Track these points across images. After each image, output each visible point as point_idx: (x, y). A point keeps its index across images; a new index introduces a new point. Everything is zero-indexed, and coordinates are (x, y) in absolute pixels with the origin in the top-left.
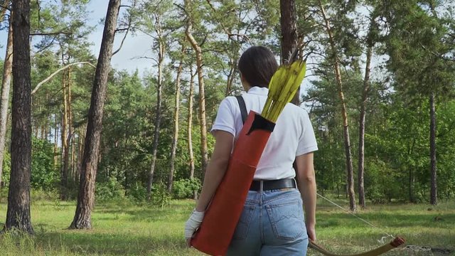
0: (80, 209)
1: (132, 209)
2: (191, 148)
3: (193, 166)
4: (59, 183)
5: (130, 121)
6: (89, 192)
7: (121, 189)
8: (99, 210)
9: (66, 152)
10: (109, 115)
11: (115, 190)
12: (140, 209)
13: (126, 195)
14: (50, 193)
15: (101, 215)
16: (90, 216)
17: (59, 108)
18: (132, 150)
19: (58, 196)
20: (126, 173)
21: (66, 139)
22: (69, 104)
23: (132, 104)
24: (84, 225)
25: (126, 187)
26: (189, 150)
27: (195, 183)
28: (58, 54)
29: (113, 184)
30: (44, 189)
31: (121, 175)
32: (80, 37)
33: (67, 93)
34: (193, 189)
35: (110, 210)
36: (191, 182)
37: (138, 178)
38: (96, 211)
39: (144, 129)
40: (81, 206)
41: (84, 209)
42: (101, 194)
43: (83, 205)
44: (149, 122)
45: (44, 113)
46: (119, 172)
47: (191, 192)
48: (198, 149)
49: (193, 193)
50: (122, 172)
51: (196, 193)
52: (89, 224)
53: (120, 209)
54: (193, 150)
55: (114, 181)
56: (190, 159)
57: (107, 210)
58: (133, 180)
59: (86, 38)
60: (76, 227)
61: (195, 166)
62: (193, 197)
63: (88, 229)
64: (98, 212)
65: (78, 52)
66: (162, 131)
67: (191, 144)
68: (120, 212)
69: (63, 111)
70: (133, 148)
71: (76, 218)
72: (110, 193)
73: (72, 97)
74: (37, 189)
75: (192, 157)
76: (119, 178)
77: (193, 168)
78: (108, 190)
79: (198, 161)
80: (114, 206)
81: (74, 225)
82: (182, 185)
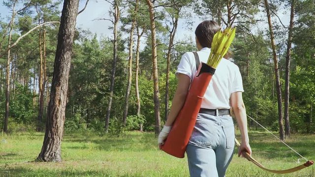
0: (49, 139)
1: (95, 139)
2: (138, 92)
3: (139, 105)
4: (36, 118)
5: (91, 70)
6: (58, 120)
7: (84, 122)
8: (68, 139)
9: (42, 94)
10: (75, 67)
11: (79, 123)
12: (101, 138)
13: (87, 127)
14: (29, 126)
15: (70, 144)
16: (59, 147)
17: (36, 61)
18: (92, 93)
19: (35, 128)
20: (87, 111)
21: (41, 85)
22: (44, 58)
23: (92, 59)
24: (52, 158)
25: (88, 122)
26: (136, 93)
27: (141, 119)
28: (36, 19)
29: (78, 119)
30: (25, 123)
31: (84, 113)
32: (52, 6)
33: (43, 50)
34: (139, 123)
35: (76, 139)
36: (138, 118)
37: (97, 114)
38: (65, 140)
39: (102, 76)
40: (49, 136)
41: (53, 139)
42: (68, 127)
43: (52, 134)
44: (106, 72)
45: (25, 65)
46: (82, 109)
47: (138, 125)
48: (143, 93)
49: (140, 126)
50: (85, 110)
51: (142, 125)
52: (58, 156)
53: (85, 138)
54: (140, 93)
55: (78, 117)
56: (137, 100)
57: (74, 139)
58: (93, 116)
59: (57, 8)
60: (44, 159)
61: (141, 106)
62: (139, 129)
63: (57, 161)
64: (67, 141)
65: (51, 17)
66: (116, 78)
67: (137, 88)
68: (85, 141)
69: (40, 63)
70: (93, 91)
71: (44, 149)
72: (76, 126)
73: (46, 52)
74: (19, 122)
75: (139, 98)
76: (82, 115)
77: (140, 107)
78: (74, 123)
79: (143, 102)
80: (80, 136)
81: (41, 157)
82: (130, 120)
